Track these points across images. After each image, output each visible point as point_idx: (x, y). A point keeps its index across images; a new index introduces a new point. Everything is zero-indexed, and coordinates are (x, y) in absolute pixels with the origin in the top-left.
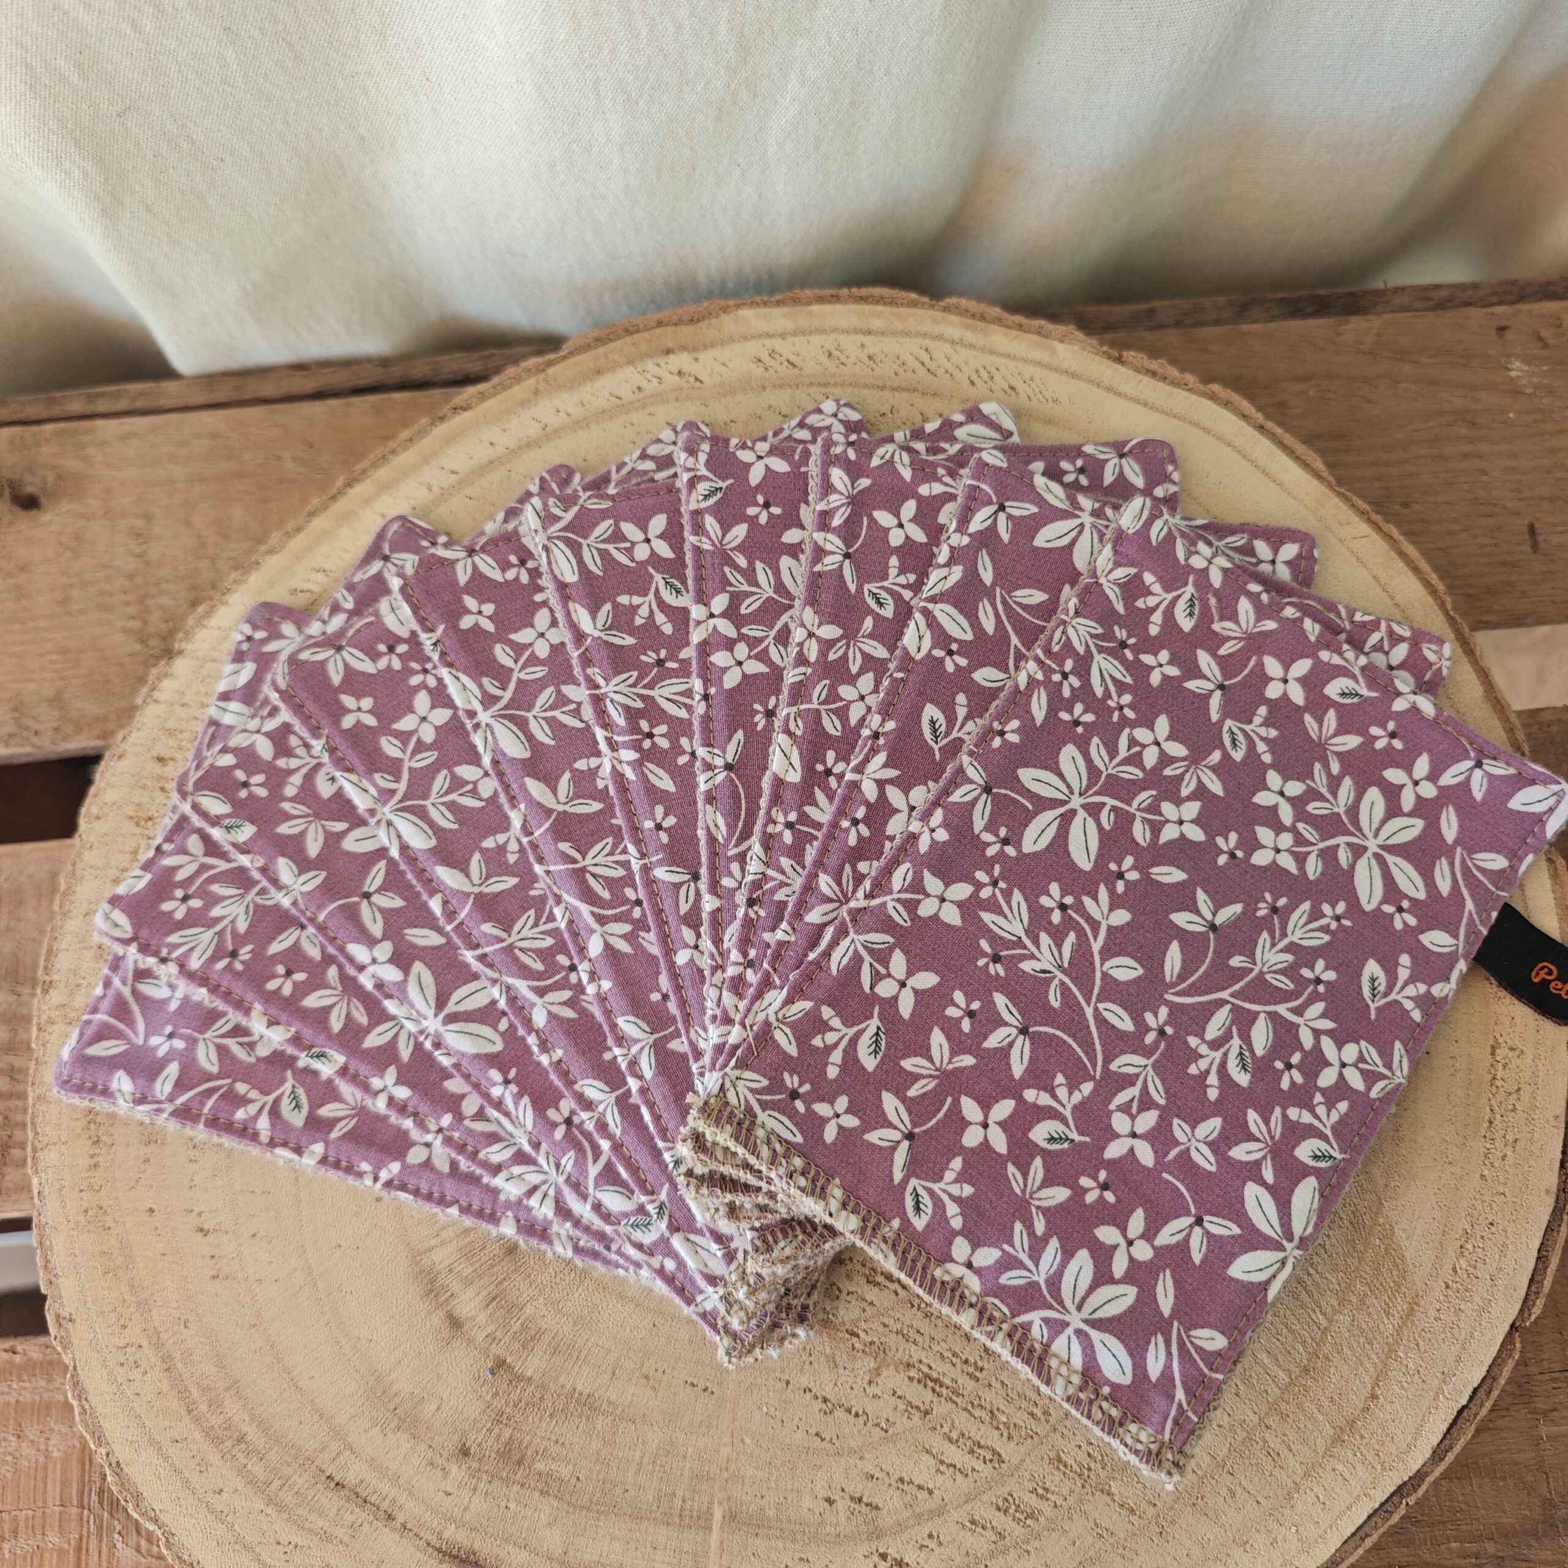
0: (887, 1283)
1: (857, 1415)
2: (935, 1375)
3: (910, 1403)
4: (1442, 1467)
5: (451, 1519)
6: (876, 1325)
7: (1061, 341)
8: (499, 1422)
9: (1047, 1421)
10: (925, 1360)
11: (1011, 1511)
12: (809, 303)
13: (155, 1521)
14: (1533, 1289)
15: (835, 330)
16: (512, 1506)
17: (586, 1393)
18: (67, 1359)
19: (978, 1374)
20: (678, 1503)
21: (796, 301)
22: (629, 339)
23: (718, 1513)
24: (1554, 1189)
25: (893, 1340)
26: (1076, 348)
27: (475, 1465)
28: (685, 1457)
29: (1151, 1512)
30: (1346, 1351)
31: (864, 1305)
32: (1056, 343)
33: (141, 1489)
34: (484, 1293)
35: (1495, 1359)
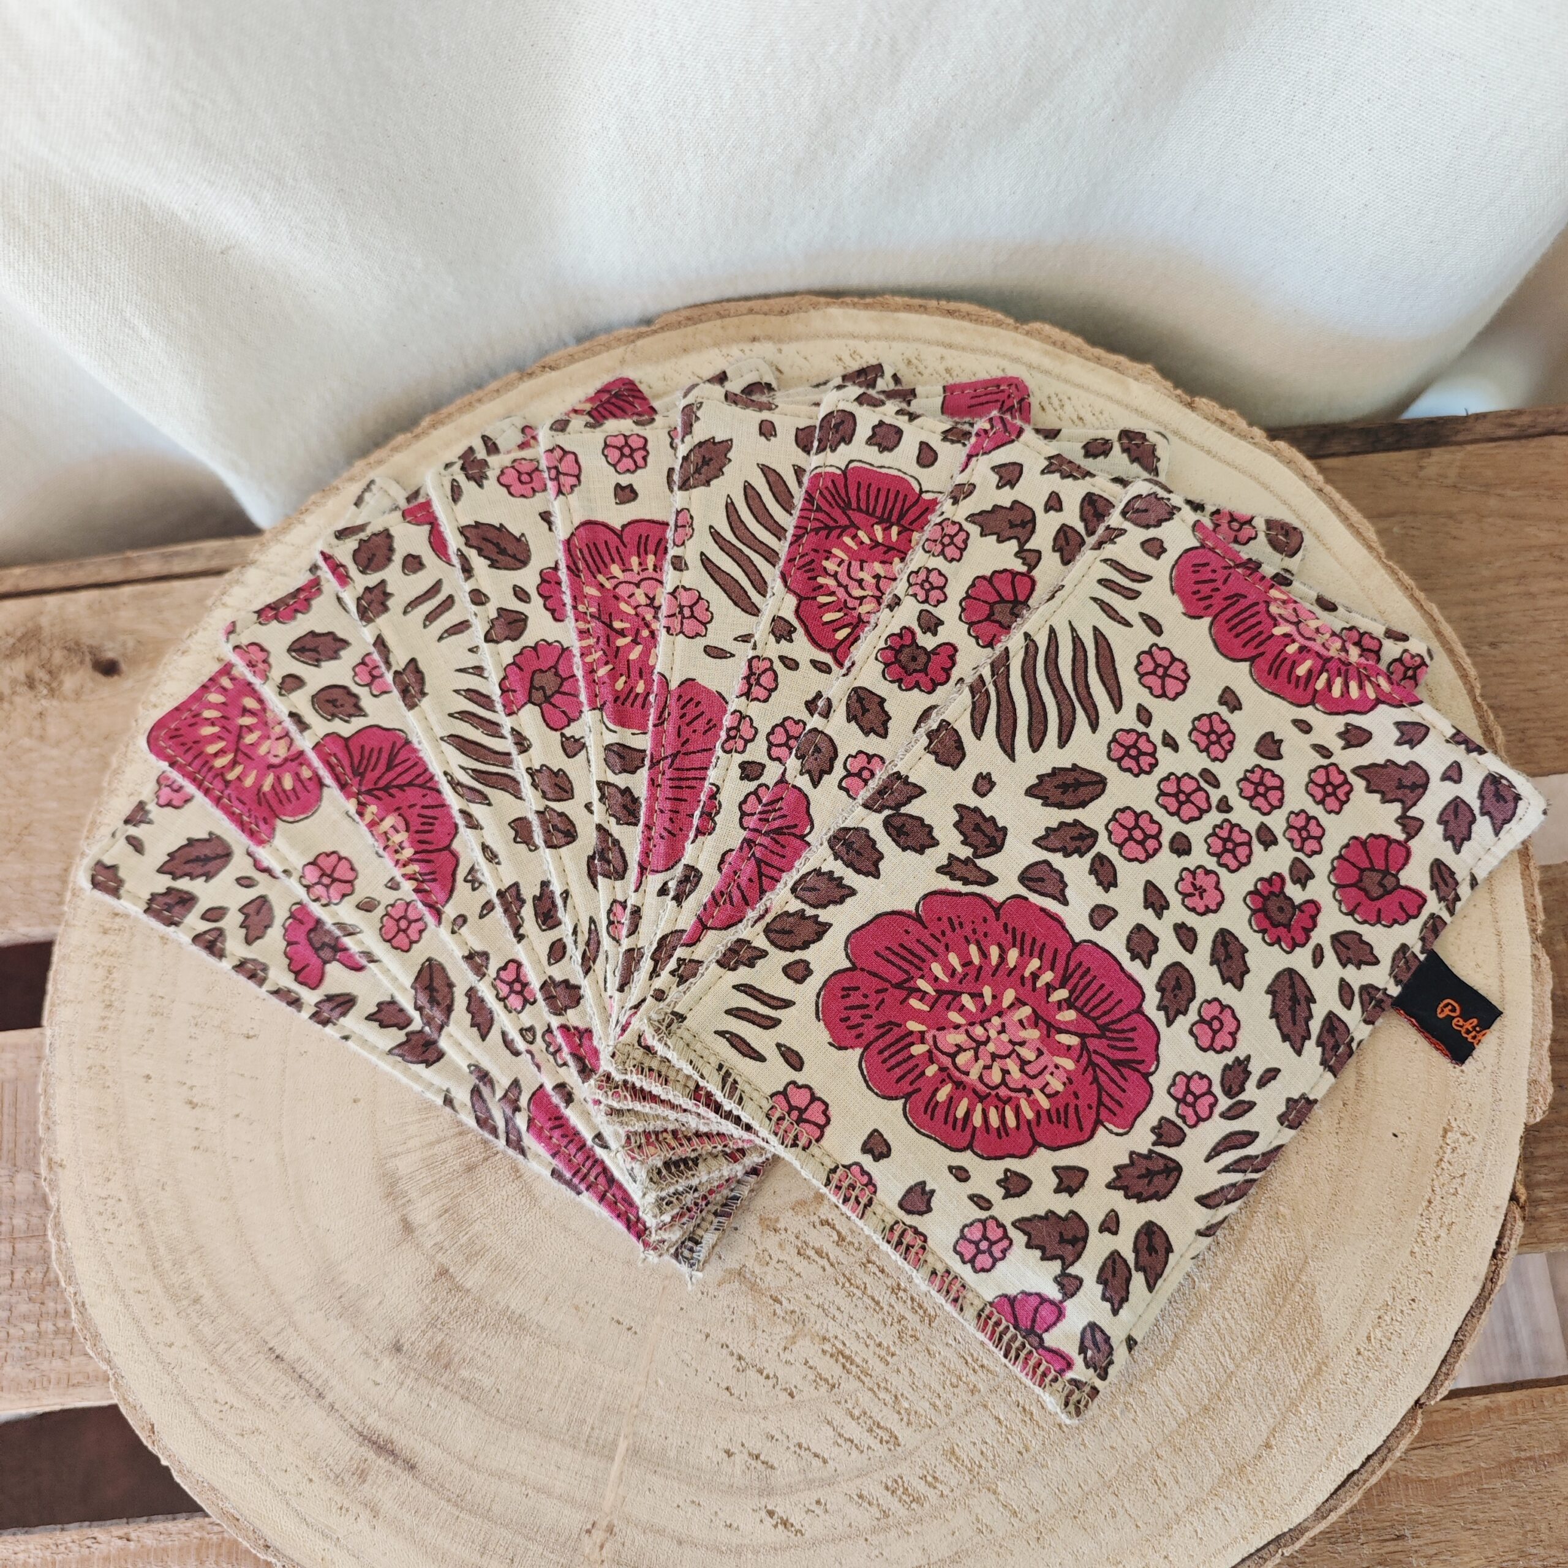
0: (816, 1257)
1: (768, 1377)
2: (847, 1352)
3: (820, 1375)
4: (1323, 1526)
5: (375, 1407)
6: (800, 1296)
7: (1136, 379)
8: (434, 1326)
9: (947, 1415)
10: (840, 1337)
11: (899, 1493)
12: (897, 310)
13: (109, 1362)
14: (1444, 1370)
15: (917, 340)
16: (433, 1405)
17: (518, 1312)
18: (52, 1201)
19: (889, 1358)
20: (587, 1429)
21: (885, 307)
22: (719, 322)
23: (622, 1445)
24: (1482, 1277)
25: (813, 1313)
26: (1150, 388)
27: (405, 1361)
28: (600, 1388)
29: (1032, 1517)
30: (1248, 1398)
31: (791, 1274)
32: (1131, 381)
33: (101, 1330)
34: (439, 1204)
35: (1393, 1431)
